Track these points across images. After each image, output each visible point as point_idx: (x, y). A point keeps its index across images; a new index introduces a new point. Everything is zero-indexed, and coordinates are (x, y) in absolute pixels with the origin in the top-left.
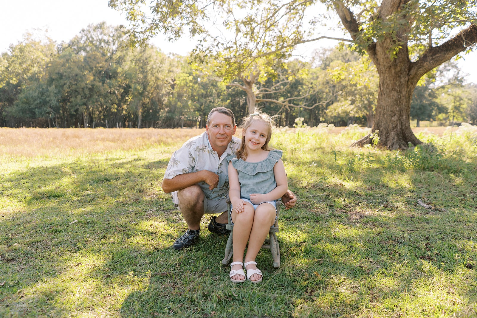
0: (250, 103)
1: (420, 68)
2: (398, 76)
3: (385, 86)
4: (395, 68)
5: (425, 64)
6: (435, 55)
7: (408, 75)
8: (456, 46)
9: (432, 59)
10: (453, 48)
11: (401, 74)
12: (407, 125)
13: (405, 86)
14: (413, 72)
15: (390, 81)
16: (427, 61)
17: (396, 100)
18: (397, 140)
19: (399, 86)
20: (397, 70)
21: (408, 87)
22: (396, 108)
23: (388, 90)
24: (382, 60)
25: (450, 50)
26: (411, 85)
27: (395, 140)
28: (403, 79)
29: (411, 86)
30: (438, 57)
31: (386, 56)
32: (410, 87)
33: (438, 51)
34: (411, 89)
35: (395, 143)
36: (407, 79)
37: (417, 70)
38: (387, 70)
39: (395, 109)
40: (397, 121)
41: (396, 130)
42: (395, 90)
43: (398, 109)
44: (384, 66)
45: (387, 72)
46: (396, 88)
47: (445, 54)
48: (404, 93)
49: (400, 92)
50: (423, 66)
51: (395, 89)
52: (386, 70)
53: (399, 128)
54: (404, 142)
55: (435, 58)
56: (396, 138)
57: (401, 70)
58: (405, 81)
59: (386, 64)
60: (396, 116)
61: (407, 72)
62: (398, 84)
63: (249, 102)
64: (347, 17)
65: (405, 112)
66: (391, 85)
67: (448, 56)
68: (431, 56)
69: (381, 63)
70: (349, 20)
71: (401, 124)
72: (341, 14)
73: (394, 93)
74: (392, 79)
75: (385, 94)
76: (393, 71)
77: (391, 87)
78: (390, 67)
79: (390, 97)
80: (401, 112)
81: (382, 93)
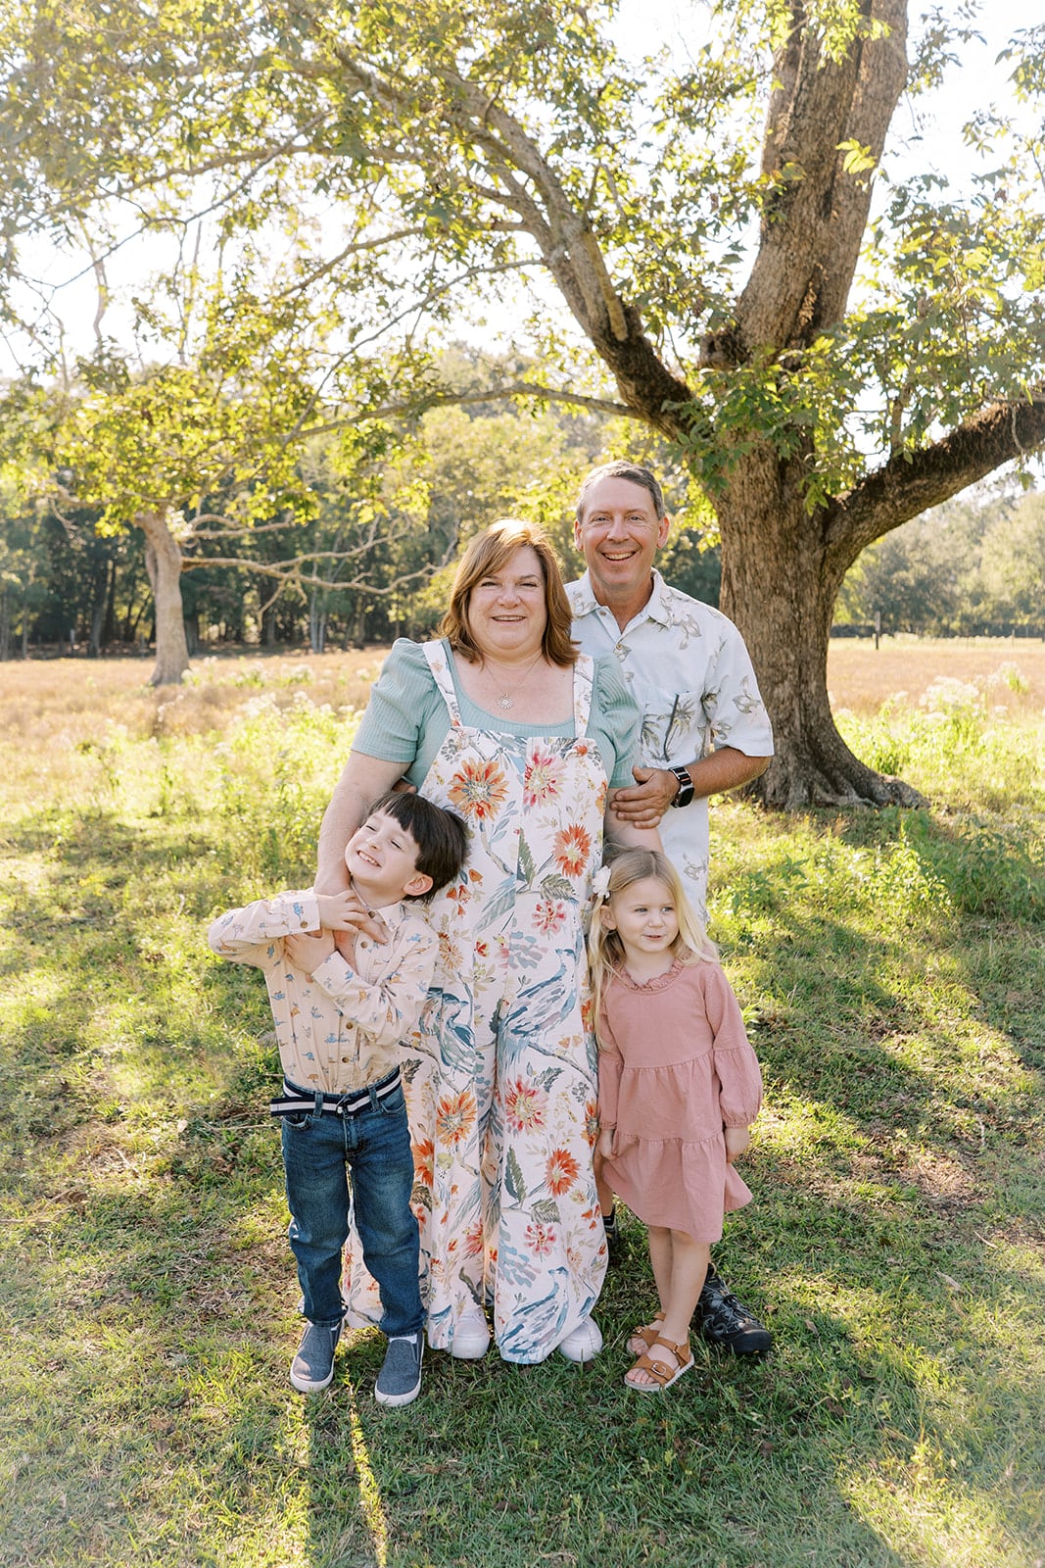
0: (161, 573)
1: (862, 520)
2: (789, 544)
3: (749, 577)
4: (781, 519)
5: (879, 508)
6: (910, 480)
7: (824, 541)
8: (976, 456)
9: (903, 494)
10: (967, 462)
11: (800, 536)
12: (822, 714)
13: (815, 580)
14: (837, 532)
15: (766, 560)
16: (885, 500)
17: (788, 630)
18: (795, 768)
19: (795, 578)
20: (786, 525)
21: (821, 585)
22: (787, 657)
23: (758, 593)
24: (737, 486)
25: (958, 469)
26: (830, 576)
27: (790, 769)
28: (807, 554)
29: (830, 579)
30: (919, 487)
31: (751, 476)
32: (827, 581)
33: (922, 469)
34: (829, 591)
35: (792, 779)
36: (818, 555)
37: (851, 528)
38: (757, 521)
39: (783, 659)
40: (791, 698)
41: (790, 733)
42: (782, 592)
43: (793, 658)
44: (746, 507)
45: (754, 529)
46: (786, 585)
47: (941, 480)
48: (811, 603)
49: (799, 600)
50: (872, 516)
51: (782, 588)
52: (751, 524)
53: (797, 723)
54: (818, 775)
55: (910, 491)
56: (792, 758)
57: (799, 523)
58: (814, 561)
59: (753, 504)
60: (786, 683)
61: (820, 533)
62: (789, 573)
63: (156, 570)
64: (615, 328)
65: (816, 667)
66: (768, 575)
67: (951, 486)
68: (898, 484)
69: (733, 497)
70: (621, 336)
71: (805, 708)
72: (592, 313)
73: (781, 604)
74: (770, 554)
75: (747, 605)
76: (776, 528)
77: (767, 583)
78: (765, 515)
79: (764, 615)
80: (804, 669)
81: (738, 601)
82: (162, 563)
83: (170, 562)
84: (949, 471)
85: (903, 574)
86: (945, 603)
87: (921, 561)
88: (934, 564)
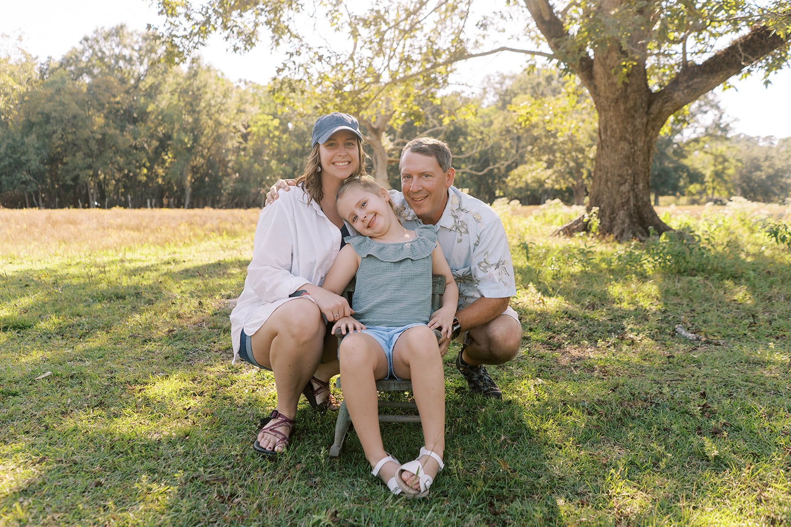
0: (379, 165)
1: (667, 102)
2: (629, 115)
3: (609, 133)
4: (625, 103)
5: (676, 95)
6: (692, 79)
7: (648, 113)
8: (727, 64)
9: (688, 87)
10: (722, 68)
11: (636, 111)
12: (645, 199)
13: (643, 133)
14: (655, 109)
15: (617, 123)
16: (679, 90)
17: (627, 157)
18: (629, 225)
19: (632, 132)
20: (628, 106)
21: (646, 134)
22: (627, 171)
23: (613, 140)
24: (603, 88)
25: (717, 72)
26: (652, 131)
27: (626, 225)
28: (639, 120)
29: (652, 133)
30: (696, 82)
31: (610, 81)
32: (650, 134)
33: (698, 74)
34: (651, 139)
35: (626, 230)
36: (645, 120)
37: (662, 106)
38: (613, 104)
39: (625, 172)
40: (629, 192)
41: (628, 208)
42: (625, 139)
43: (630, 172)
44: (607, 98)
45: (612, 109)
46: (627, 136)
47: (708, 78)
48: (640, 144)
49: (635, 143)
50: (672, 100)
51: (625, 137)
52: (610, 106)
53: (632, 204)
54: (640, 228)
55: (692, 85)
56: (627, 220)
57: (635, 104)
58: (643, 124)
59: (611, 96)
60: (627, 184)
61: (646, 109)
62: (630, 129)
63: (377, 164)
64: (544, 14)
65: (643, 176)
66: (618, 131)
67: (714, 81)
68: (686, 81)
69: (601, 94)
70: (547, 18)
71: (636, 196)
72: (533, 8)
73: (624, 145)
74: (620, 120)
75: (608, 147)
76: (622, 107)
77: (618, 135)
78: (617, 101)
79: (616, 151)
80: (636, 177)
81: (604, 145)
82: (379, 160)
83: (382, 159)
84: (712, 73)
85: (758, 173)
86: (782, 188)
87: (769, 167)
88: (776, 168)
